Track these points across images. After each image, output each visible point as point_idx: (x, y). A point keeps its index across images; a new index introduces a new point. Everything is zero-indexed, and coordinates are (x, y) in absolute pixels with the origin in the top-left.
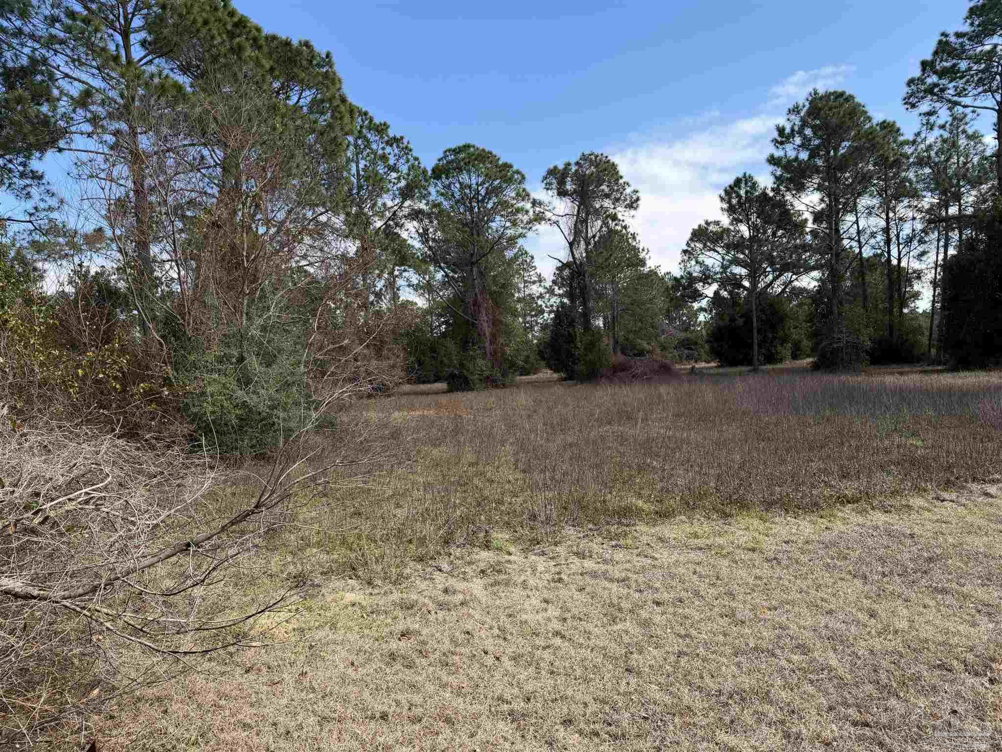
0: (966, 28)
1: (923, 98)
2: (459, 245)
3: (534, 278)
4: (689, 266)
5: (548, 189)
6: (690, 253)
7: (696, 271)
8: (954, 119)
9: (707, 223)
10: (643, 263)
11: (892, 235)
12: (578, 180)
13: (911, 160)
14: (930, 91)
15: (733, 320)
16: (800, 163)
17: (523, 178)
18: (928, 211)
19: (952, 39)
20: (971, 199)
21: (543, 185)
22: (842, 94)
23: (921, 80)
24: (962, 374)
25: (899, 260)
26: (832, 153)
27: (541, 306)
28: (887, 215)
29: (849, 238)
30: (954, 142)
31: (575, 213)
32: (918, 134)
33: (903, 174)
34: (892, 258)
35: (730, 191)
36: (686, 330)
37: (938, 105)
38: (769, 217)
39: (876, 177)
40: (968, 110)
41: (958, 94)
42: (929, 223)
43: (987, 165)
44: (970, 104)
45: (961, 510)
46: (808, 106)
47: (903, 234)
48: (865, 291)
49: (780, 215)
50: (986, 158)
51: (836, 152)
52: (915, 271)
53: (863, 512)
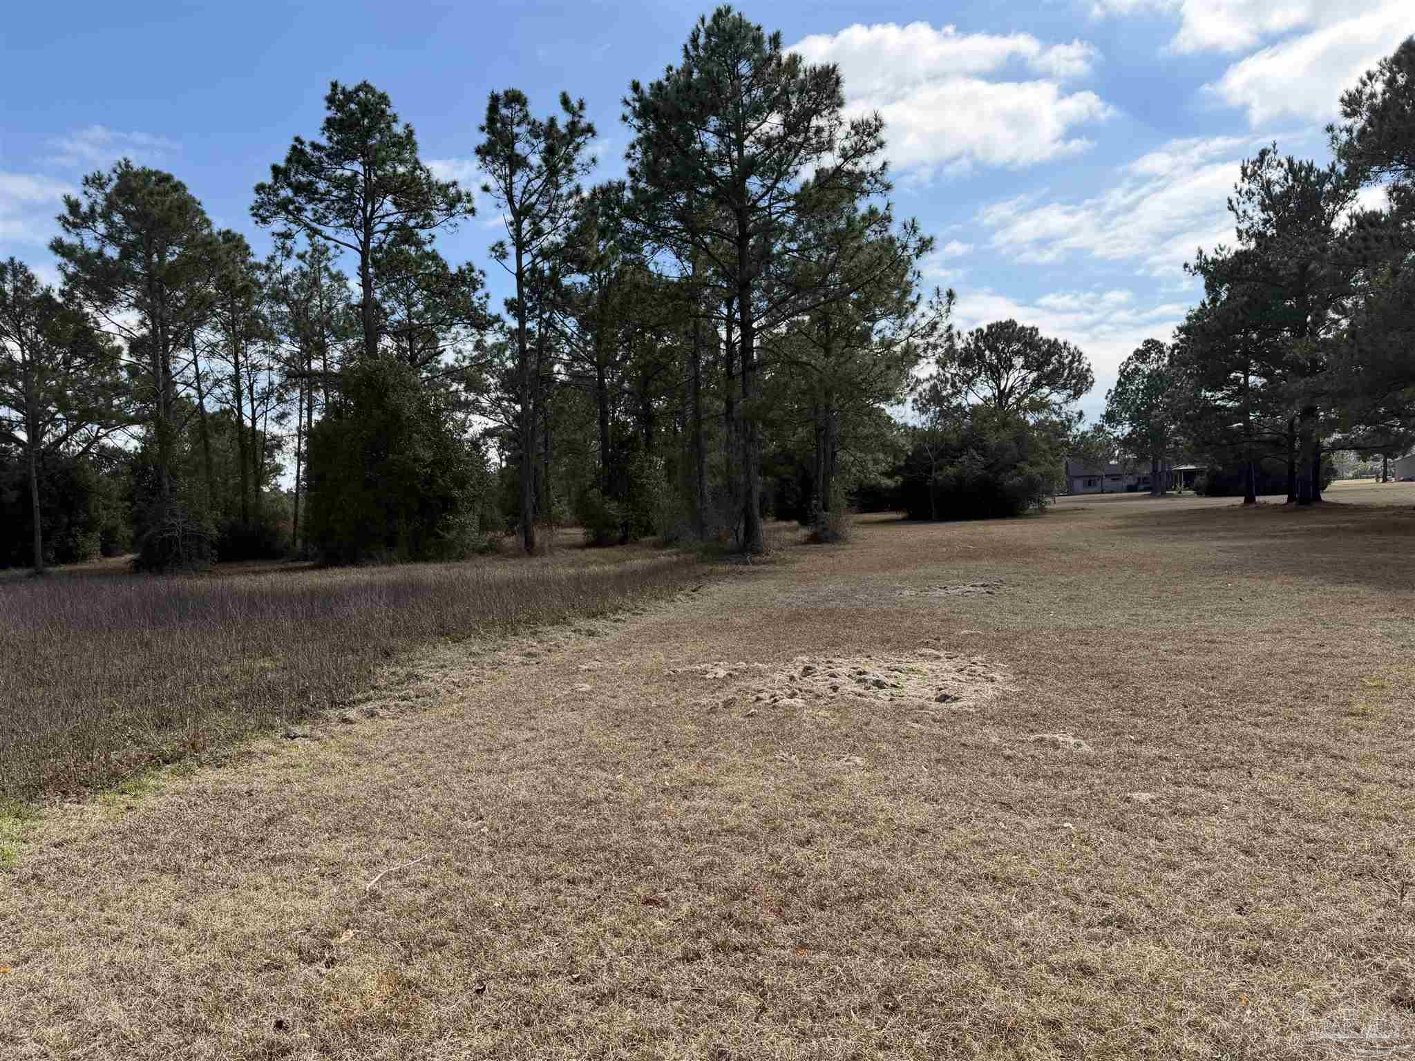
0: (323, 141)
1: (276, 213)
8: (315, 250)
11: (243, 387)
13: (265, 291)
14: (283, 205)
16: (107, 261)
18: (287, 361)
19: (308, 149)
20: (337, 354)
22: (168, 178)
23: (273, 190)
25: (254, 421)
26: (155, 258)
28: (236, 358)
29: (184, 383)
30: (315, 278)
32: (272, 259)
33: (255, 307)
34: (244, 418)
37: (294, 227)
38: (58, 334)
39: (219, 304)
40: (331, 244)
41: (318, 221)
42: (289, 377)
43: (353, 316)
44: (332, 236)
45: (314, 746)
46: (115, 182)
47: (258, 387)
48: (209, 459)
49: (76, 335)
50: (352, 307)
51: (162, 257)
52: (274, 438)
53: (186, 773)
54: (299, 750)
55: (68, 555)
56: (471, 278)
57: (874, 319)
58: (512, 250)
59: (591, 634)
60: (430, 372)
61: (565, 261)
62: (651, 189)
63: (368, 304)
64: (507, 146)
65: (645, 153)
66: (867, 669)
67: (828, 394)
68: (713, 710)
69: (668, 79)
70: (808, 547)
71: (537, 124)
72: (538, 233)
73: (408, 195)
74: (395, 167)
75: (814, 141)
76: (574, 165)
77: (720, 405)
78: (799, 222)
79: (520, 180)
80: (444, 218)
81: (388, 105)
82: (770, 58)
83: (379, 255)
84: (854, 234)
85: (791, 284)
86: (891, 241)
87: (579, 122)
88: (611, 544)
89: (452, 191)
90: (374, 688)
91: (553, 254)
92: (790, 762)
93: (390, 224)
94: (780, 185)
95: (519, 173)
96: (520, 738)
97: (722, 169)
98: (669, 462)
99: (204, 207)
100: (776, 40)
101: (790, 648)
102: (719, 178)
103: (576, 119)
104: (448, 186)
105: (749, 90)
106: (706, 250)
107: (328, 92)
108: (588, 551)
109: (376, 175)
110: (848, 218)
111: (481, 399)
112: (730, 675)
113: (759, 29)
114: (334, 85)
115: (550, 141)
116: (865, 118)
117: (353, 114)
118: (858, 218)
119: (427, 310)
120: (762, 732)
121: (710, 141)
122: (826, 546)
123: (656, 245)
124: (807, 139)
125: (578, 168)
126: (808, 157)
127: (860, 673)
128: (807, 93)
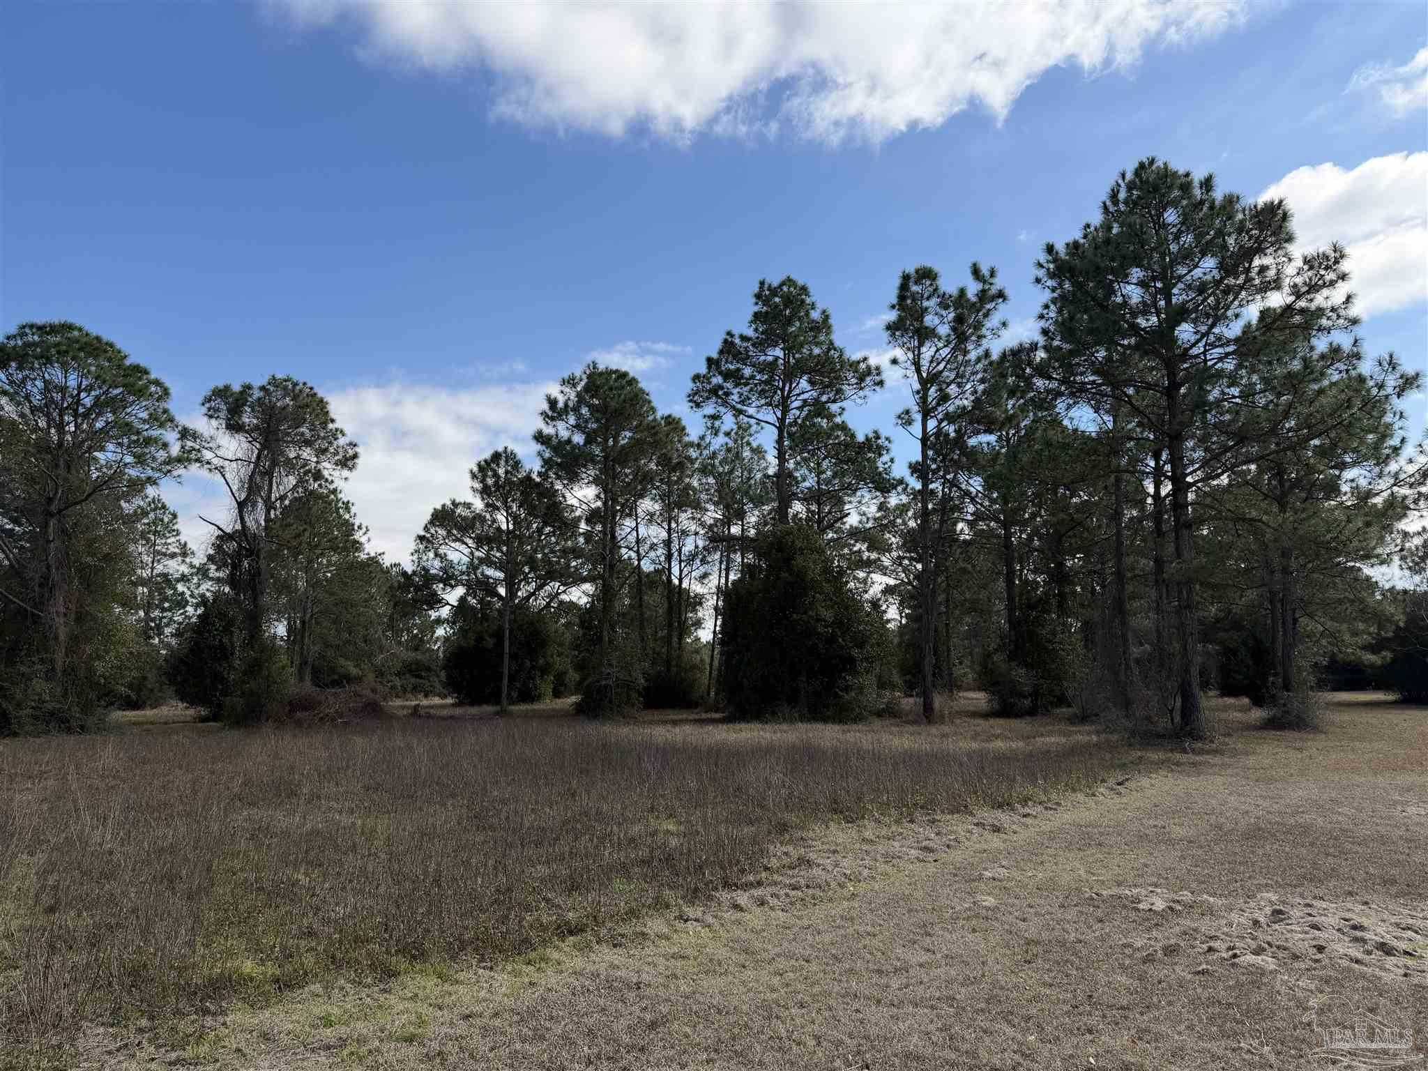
0: (750, 333)
1: (708, 398)
2: (31, 480)
3: (173, 549)
4: (425, 558)
5: (211, 417)
6: (428, 541)
7: (435, 566)
8: (739, 428)
9: (454, 503)
10: (357, 546)
11: (674, 550)
12: (263, 412)
13: (696, 466)
14: (714, 391)
15: (480, 639)
16: (575, 447)
17: (166, 392)
18: (711, 527)
19: (737, 341)
20: (753, 519)
21: (204, 410)
22: (625, 375)
23: (707, 378)
24: (737, 726)
25: (681, 580)
26: (611, 442)
27: (183, 593)
28: (669, 525)
29: (627, 547)
30: (738, 453)
31: (253, 460)
32: (702, 438)
33: (687, 480)
34: (673, 577)
35: (484, 469)
36: (416, 649)
37: (722, 410)
38: (534, 507)
39: (658, 478)
40: (753, 421)
41: (742, 402)
42: (711, 541)
43: (769, 485)
44: (754, 415)
45: (705, 932)
46: (585, 380)
47: (685, 550)
48: (642, 614)
49: (548, 508)
50: (769, 477)
51: (616, 441)
52: (696, 595)
53: (586, 948)
54: (691, 935)
55: (528, 696)
56: (877, 445)
57: (1343, 466)
58: (918, 417)
59: (997, 829)
60: (835, 532)
61: (971, 423)
62: (1066, 346)
63: (783, 475)
64: (917, 320)
65: (1060, 312)
66: (1365, 922)
67: (1285, 554)
68: (1150, 959)
69: (1085, 237)
70: (1265, 733)
71: (947, 296)
72: (944, 398)
73: (822, 375)
74: (811, 350)
75: (1257, 282)
76: (984, 331)
77: (1147, 564)
78: (1239, 366)
79: (927, 352)
80: (854, 392)
81: (807, 295)
82: (1202, 202)
83: (794, 429)
84: (1312, 377)
85: (1234, 434)
86: (1361, 379)
87: (989, 289)
88: (1018, 715)
89: (863, 366)
90: (766, 869)
91: (959, 417)
92: (1261, 1056)
93: (805, 401)
94: (1216, 330)
95: (928, 344)
96: (914, 961)
97: (1147, 320)
98: (1086, 624)
99: (652, 397)
100: (1207, 184)
101: (1250, 878)
102: (1144, 329)
103: (987, 287)
104: (859, 362)
105: (1177, 237)
106: (1130, 403)
107: (756, 290)
108: (992, 721)
109: (794, 358)
110: (1304, 359)
111: (883, 559)
112: (1171, 908)
113: (1187, 175)
114: (762, 283)
115: (960, 310)
116: (1321, 251)
117: (777, 306)
118: (1315, 357)
119: (835, 475)
120: (1219, 1002)
121: (1133, 293)
122: (1289, 734)
123: (1071, 402)
124: (1249, 280)
125: (988, 333)
126: (1250, 298)
127: (1355, 927)
128: (1247, 233)
